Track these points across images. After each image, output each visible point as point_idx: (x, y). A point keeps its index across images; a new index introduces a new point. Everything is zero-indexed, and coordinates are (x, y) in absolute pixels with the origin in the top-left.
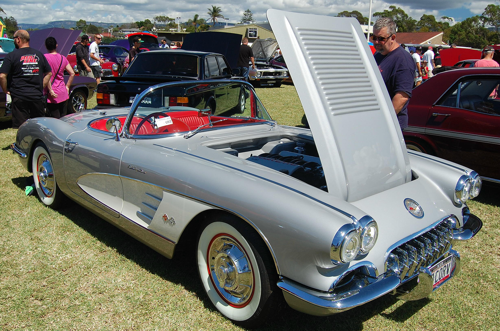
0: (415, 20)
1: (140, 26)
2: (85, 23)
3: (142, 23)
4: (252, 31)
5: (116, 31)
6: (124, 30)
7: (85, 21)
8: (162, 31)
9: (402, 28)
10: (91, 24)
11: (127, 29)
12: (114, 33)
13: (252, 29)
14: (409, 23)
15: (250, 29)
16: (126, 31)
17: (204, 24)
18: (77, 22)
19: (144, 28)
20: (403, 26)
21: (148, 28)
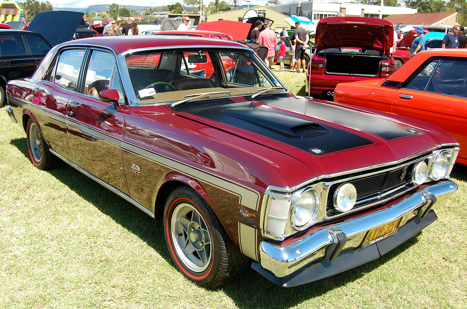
0: (443, 2)
1: (171, 9)
2: (117, 6)
3: (173, 6)
4: (261, 13)
5: (148, 14)
6: (155, 13)
7: (118, 5)
8: (191, 14)
9: (430, 9)
10: (124, 8)
11: (159, 12)
12: (146, 16)
13: (261, 11)
14: (437, 4)
15: (259, 11)
16: (157, 14)
17: (225, 6)
18: (110, 6)
19: (175, 11)
20: (432, 7)
21: (178, 11)
